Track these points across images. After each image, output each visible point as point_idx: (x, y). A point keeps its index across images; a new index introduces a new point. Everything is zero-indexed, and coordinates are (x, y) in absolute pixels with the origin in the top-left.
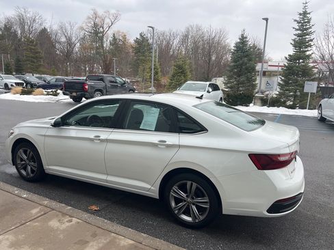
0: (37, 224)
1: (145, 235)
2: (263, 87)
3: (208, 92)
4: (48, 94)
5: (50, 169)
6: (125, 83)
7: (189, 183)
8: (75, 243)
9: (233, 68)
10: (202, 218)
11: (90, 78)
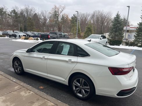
0: (16, 93)
1: (60, 101)
2: (127, 37)
3: (101, 39)
4: (34, 40)
5: (26, 70)
6: (65, 35)
7: (81, 79)
8: (29, 103)
9: (113, 29)
10: (86, 95)
11: (51, 33)
